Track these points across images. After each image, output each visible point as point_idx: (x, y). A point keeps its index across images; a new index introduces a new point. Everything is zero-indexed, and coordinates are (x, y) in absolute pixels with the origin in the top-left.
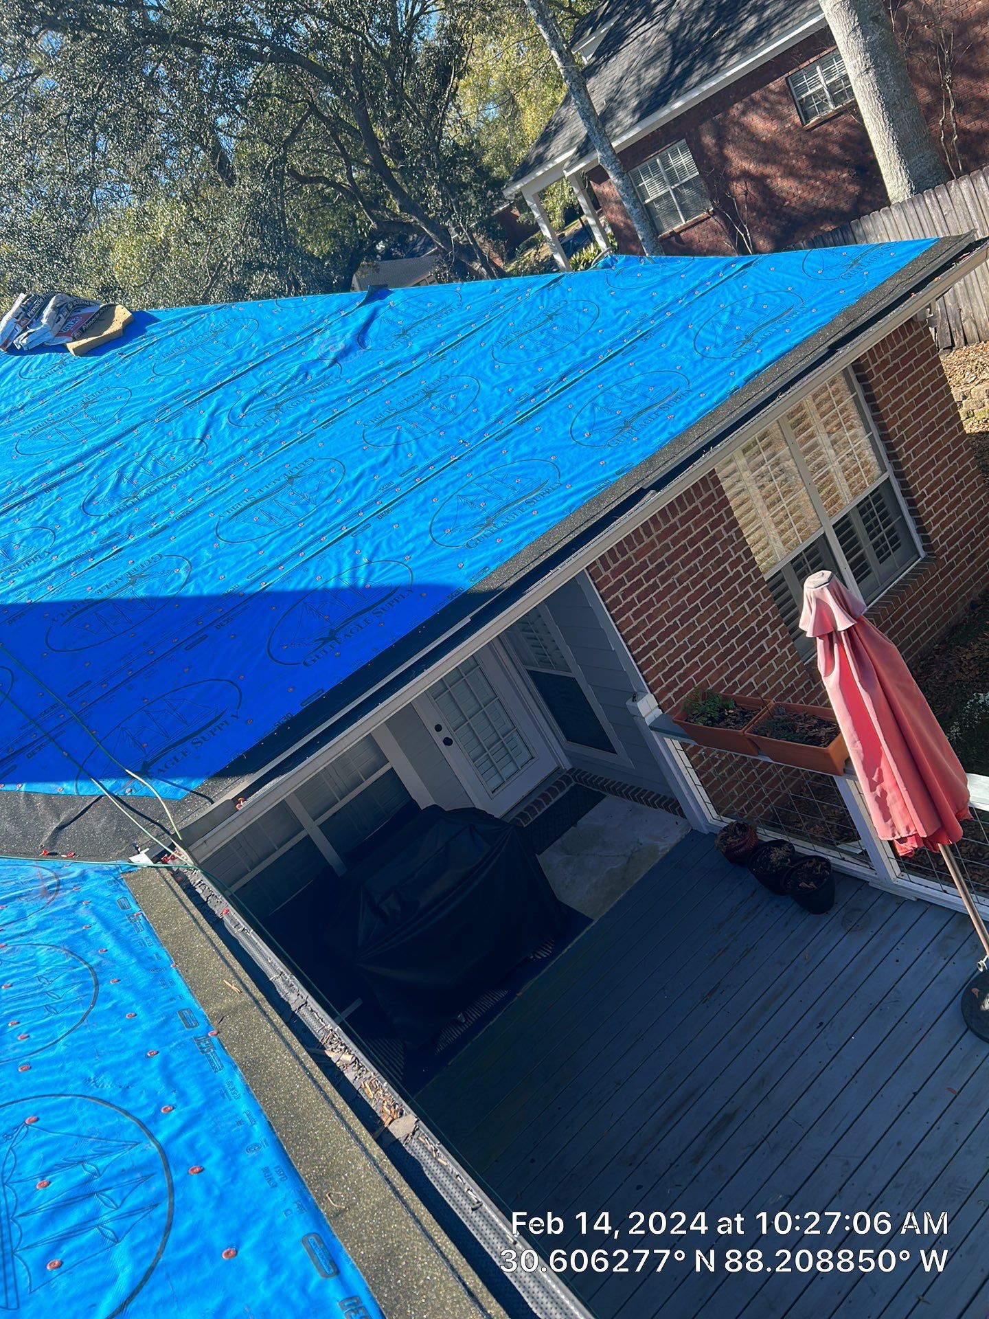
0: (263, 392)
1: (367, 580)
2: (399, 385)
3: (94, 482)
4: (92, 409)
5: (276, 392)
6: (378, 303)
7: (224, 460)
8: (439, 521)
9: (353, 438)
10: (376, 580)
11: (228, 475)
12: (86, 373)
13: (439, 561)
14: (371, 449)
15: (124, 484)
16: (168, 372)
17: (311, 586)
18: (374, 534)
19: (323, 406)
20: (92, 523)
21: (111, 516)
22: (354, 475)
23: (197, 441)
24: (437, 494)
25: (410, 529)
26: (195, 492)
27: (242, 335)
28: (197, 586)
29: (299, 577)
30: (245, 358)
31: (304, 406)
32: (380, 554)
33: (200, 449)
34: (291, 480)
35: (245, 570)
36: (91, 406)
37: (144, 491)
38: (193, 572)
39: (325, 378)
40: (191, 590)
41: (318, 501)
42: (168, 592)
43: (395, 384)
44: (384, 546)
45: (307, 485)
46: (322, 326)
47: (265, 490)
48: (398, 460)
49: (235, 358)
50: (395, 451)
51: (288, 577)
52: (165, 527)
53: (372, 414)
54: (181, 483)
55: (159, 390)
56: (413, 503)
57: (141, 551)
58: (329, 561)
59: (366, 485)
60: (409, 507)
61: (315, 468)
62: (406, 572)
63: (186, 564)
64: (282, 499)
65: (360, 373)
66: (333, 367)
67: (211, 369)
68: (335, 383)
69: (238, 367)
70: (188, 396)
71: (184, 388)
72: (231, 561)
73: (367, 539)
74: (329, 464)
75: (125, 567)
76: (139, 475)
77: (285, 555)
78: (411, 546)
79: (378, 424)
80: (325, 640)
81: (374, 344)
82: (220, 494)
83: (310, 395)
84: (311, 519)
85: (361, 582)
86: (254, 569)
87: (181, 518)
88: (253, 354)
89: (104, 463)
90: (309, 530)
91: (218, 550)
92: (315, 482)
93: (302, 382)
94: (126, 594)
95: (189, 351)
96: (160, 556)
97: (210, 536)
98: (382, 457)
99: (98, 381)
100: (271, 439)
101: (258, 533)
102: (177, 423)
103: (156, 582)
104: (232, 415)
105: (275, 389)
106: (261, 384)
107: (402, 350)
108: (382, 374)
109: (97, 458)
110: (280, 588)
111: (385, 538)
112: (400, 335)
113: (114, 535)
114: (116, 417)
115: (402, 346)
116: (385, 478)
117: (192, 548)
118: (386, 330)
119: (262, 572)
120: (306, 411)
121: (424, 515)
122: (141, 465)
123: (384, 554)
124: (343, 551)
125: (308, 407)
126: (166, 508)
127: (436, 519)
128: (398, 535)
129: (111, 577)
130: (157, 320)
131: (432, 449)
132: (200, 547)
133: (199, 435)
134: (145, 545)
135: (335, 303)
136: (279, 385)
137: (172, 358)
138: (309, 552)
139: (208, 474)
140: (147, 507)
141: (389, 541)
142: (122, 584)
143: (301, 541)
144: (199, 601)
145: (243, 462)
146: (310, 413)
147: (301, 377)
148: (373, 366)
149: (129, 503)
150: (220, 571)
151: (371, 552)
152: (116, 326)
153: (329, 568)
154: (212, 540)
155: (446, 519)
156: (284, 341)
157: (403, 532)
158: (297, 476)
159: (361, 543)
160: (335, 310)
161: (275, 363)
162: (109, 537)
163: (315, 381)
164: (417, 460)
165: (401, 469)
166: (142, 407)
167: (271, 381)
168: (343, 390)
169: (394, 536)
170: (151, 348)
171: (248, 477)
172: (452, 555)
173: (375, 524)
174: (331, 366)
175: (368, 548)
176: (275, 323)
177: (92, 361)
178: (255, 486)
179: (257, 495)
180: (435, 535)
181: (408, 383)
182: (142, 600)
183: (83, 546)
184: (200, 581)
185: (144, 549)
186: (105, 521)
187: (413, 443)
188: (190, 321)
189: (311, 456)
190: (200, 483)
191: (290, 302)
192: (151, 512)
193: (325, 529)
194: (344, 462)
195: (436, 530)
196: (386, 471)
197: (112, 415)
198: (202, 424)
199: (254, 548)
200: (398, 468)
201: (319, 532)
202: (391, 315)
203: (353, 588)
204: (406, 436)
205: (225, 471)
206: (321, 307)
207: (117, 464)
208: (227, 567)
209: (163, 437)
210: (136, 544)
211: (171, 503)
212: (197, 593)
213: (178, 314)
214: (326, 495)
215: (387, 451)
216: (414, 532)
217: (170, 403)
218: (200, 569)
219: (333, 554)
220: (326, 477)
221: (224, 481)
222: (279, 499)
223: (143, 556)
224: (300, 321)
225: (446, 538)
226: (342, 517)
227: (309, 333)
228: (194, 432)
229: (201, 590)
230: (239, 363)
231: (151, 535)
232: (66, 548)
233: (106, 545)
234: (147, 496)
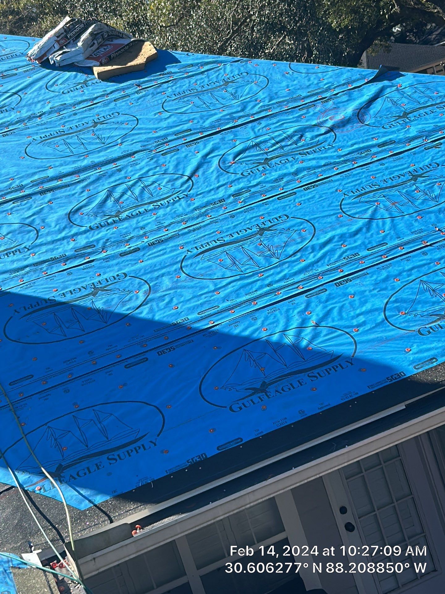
0: (257, 145)
1: (310, 342)
2: (389, 163)
3: (85, 194)
4: (100, 129)
5: (269, 148)
6: (386, 83)
7: (206, 200)
8: (396, 301)
9: (329, 205)
10: (318, 345)
11: (205, 214)
12: (103, 96)
13: (388, 339)
14: (345, 218)
15: (110, 203)
16: (176, 109)
17: (255, 335)
18: (327, 301)
19: (309, 168)
20: (72, 232)
21: (91, 228)
22: (323, 240)
23: (186, 178)
24: (400, 274)
25: (366, 302)
26: (172, 223)
27: (251, 89)
28: (151, 310)
29: (247, 323)
30: (247, 111)
31: (292, 166)
32: (330, 320)
33: (186, 186)
34: (262, 231)
35: (198, 306)
36: (99, 126)
37: (126, 213)
38: (150, 297)
39: (318, 144)
40: (144, 313)
41: (283, 257)
42: (123, 310)
43: (383, 161)
44: (335, 312)
45: (276, 240)
46: (328, 95)
47: (236, 236)
48: (369, 235)
49: (239, 109)
50: (368, 225)
51: (236, 322)
52: (137, 250)
53: (355, 185)
54: (161, 212)
55: (164, 124)
56: (375, 277)
57: (109, 267)
58: (279, 315)
59: (333, 251)
60: (369, 281)
61: (288, 225)
62: (350, 343)
63: (146, 287)
64: (249, 247)
65: (353, 145)
66: (328, 135)
67: (215, 114)
68: (326, 150)
69: (240, 117)
70: (188, 135)
71: (185, 127)
72: (187, 294)
73: (320, 302)
74: (301, 224)
75: (92, 278)
76: (125, 197)
77: (239, 300)
78: (362, 319)
79: (358, 196)
80: (256, 391)
81: (373, 121)
82: (194, 230)
83: (299, 156)
84: (272, 271)
85: (304, 343)
86: (206, 307)
87: (152, 245)
88: (256, 109)
89: (98, 179)
90: (267, 282)
91: (177, 282)
92: (284, 238)
93: (296, 143)
94: (87, 303)
95: (198, 94)
96: (125, 275)
97: (175, 267)
98: (354, 228)
99: (112, 105)
100: (253, 190)
101: (219, 275)
102: (172, 157)
103: (115, 298)
104: (223, 159)
105: (269, 144)
106: (257, 137)
107: (398, 130)
108: (374, 150)
109: (93, 174)
110: (226, 330)
111: (338, 305)
112: (400, 117)
113: (89, 247)
114: (119, 141)
115: (399, 127)
116: (352, 249)
117: (156, 274)
118: (388, 109)
119: (212, 311)
120: (293, 170)
121: (382, 292)
122: (129, 188)
123: (333, 321)
124: (294, 309)
125: (296, 167)
126: (141, 232)
127: (393, 299)
128: (351, 304)
129: (77, 284)
130: (177, 61)
131: (405, 230)
132: (163, 275)
133: (188, 173)
134: (115, 262)
135: (345, 76)
136: (273, 142)
137: (181, 96)
138: (261, 303)
139: (188, 210)
140: (126, 228)
141: (341, 308)
142: (84, 292)
143: (256, 291)
144: (150, 323)
145: (222, 206)
146: (296, 173)
147: (295, 138)
148: (367, 140)
149: (110, 221)
150: (175, 301)
151: (321, 315)
152: (140, 60)
153: (277, 321)
154: (175, 270)
155: (404, 301)
156: (288, 102)
157: (357, 303)
158: (268, 229)
159: (313, 305)
160: (343, 82)
161: (274, 120)
162: (85, 248)
163: (308, 145)
164: (389, 237)
165: (369, 243)
166: (144, 137)
167: (267, 137)
168: (332, 157)
169: (347, 305)
170: (165, 85)
171: (223, 219)
172: (401, 338)
173: (332, 289)
174: (326, 133)
175: (317, 312)
176: (284, 84)
177: (111, 86)
178: (227, 230)
179: (227, 239)
180: (388, 314)
181: (397, 163)
182: (98, 311)
183: (60, 250)
184: (155, 306)
185: (112, 266)
186: (85, 232)
187: (388, 221)
188: (206, 68)
189: (285, 213)
190: (178, 216)
191: (302, 67)
192: (126, 234)
193: (282, 284)
194: (316, 225)
195: (391, 310)
196: (355, 242)
197: (116, 138)
198: (194, 163)
199: (212, 288)
200: (367, 241)
201: (275, 286)
202: (396, 96)
203: (295, 347)
204: (382, 212)
205: (203, 210)
206: (331, 77)
207: (109, 183)
208: (182, 299)
209: (156, 167)
210: (107, 259)
211: (147, 229)
212: (150, 316)
213: (197, 59)
214: (291, 253)
215: (361, 223)
216: (368, 306)
217: (170, 138)
218: (158, 295)
219: (285, 308)
220: (295, 236)
221: (200, 220)
222: (246, 246)
223: (110, 271)
224: (308, 87)
225: (399, 319)
226: (302, 276)
227: (313, 99)
228: (184, 168)
229: (154, 316)
230: (241, 114)
231: (123, 254)
232: (44, 249)
233: (79, 253)
234: (128, 218)
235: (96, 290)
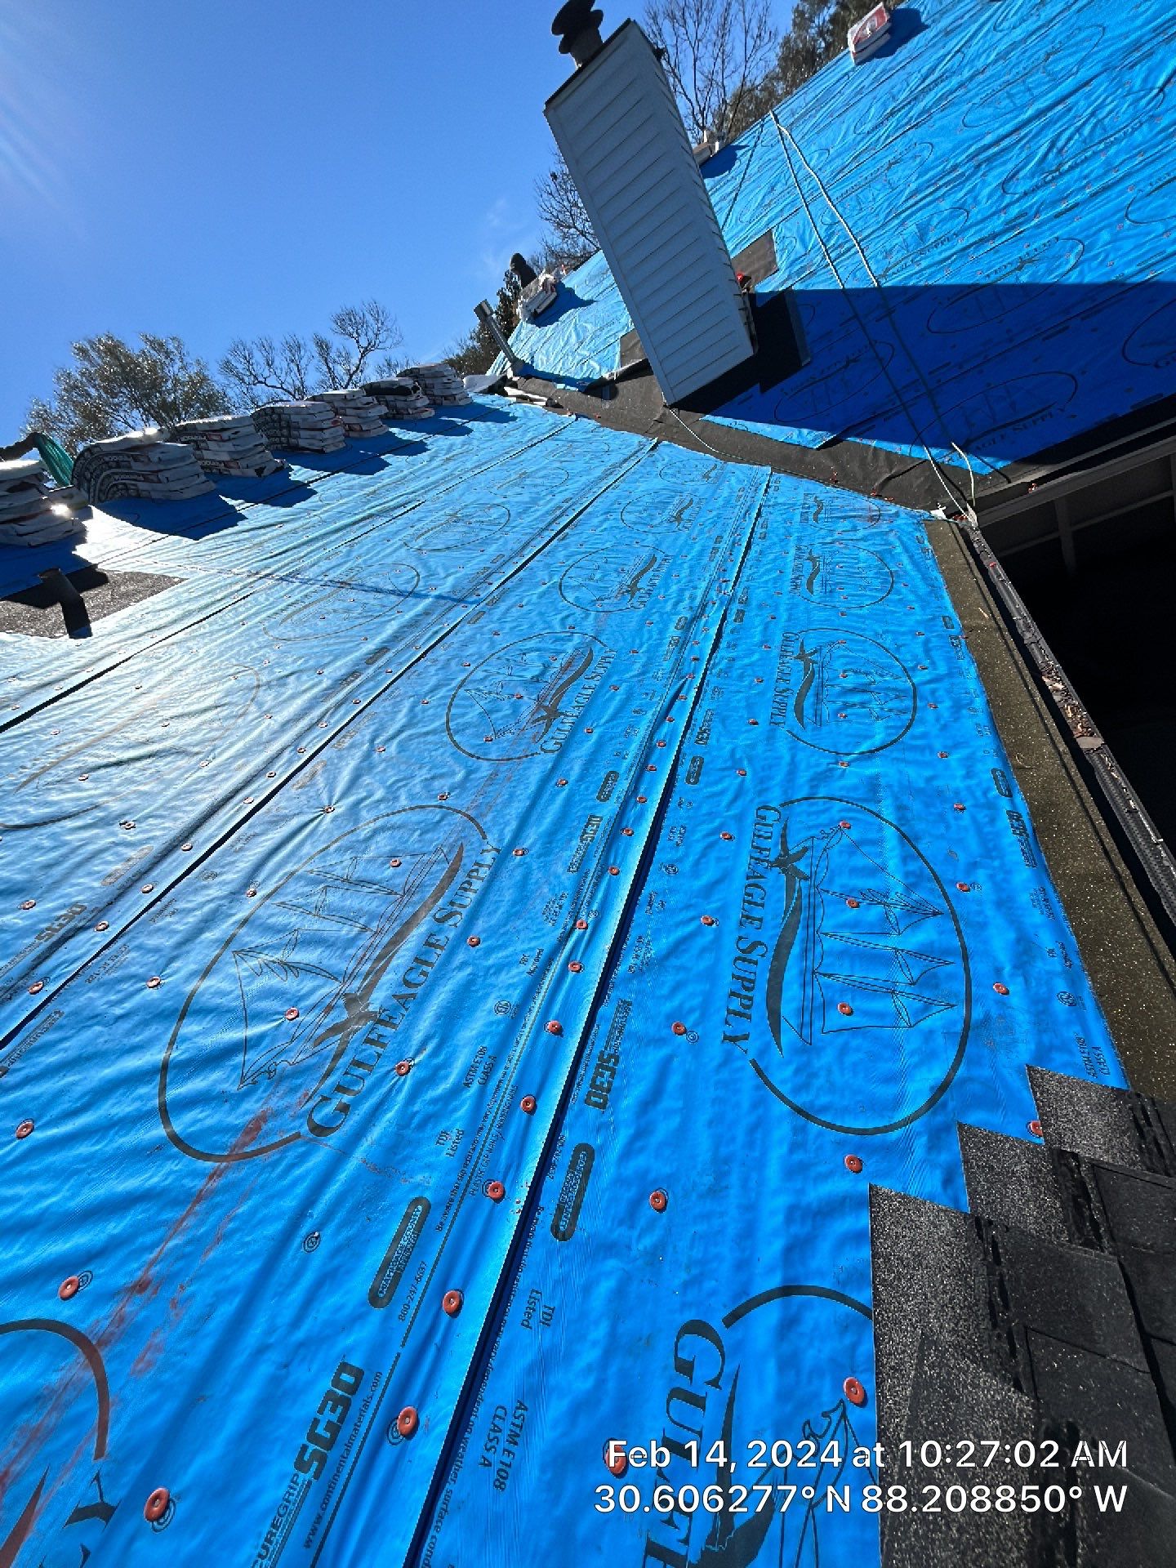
3: (1023, 156)
4: (1053, 62)
15: (1052, 156)
20: (1005, 203)
21: (1026, 194)
26: (1124, 161)
28: (1081, 273)
35: (1139, 257)
36: (1052, 58)
37: (1069, 163)
38: (1083, 257)
52: (1076, 205)
54: (1113, 150)
57: (1040, 234)
63: (1080, 247)
72: (1128, 245)
75: (1020, 251)
76: (1071, 143)
82: (1151, 162)
86: (1151, 255)
87: (1097, 194)
89: (1041, 130)
91: (1118, 232)
96: (1057, 239)
97: (1119, 215)
99: (1074, 20)
102: (1142, 68)
113: (1022, 215)
114: (1075, 69)
117: (1094, 229)
119: (1155, 259)
122: (1078, 129)
126: (1084, 182)
132: (1102, 229)
133: (1160, 83)
134: (1046, 227)
139: (1150, 135)
140: (1066, 182)
142: (1010, 269)
144: (1076, 290)
149: (1049, 178)
150: (1111, 256)
154: (1119, 220)
162: (1016, 218)
166: (1108, 51)
183: (990, 227)
184: (1086, 268)
185: (1044, 232)
186: (1018, 200)
190: (1135, 148)
192: (1066, 188)
197: (1071, 67)
199: (1162, 230)
207: (1054, 131)
208: (1120, 253)
209: (1116, 91)
210: (1038, 226)
211: (1092, 176)
217: (1143, 40)
218: (1092, 253)
221: (1164, 144)
223: (1041, 239)
229: (1083, 279)
231: (1057, 216)
232: (973, 231)
233: (1010, 226)
234: (1072, 168)
235: (1022, 264)
